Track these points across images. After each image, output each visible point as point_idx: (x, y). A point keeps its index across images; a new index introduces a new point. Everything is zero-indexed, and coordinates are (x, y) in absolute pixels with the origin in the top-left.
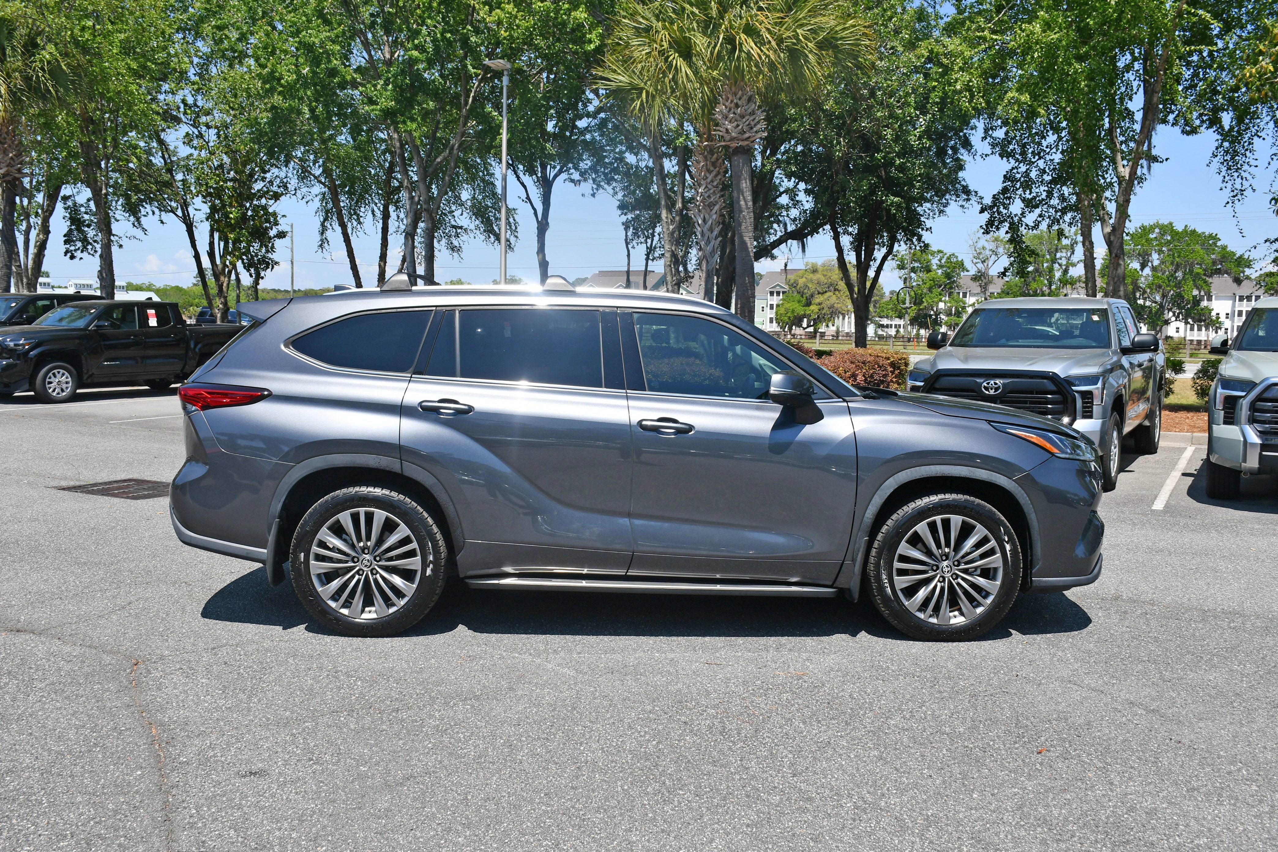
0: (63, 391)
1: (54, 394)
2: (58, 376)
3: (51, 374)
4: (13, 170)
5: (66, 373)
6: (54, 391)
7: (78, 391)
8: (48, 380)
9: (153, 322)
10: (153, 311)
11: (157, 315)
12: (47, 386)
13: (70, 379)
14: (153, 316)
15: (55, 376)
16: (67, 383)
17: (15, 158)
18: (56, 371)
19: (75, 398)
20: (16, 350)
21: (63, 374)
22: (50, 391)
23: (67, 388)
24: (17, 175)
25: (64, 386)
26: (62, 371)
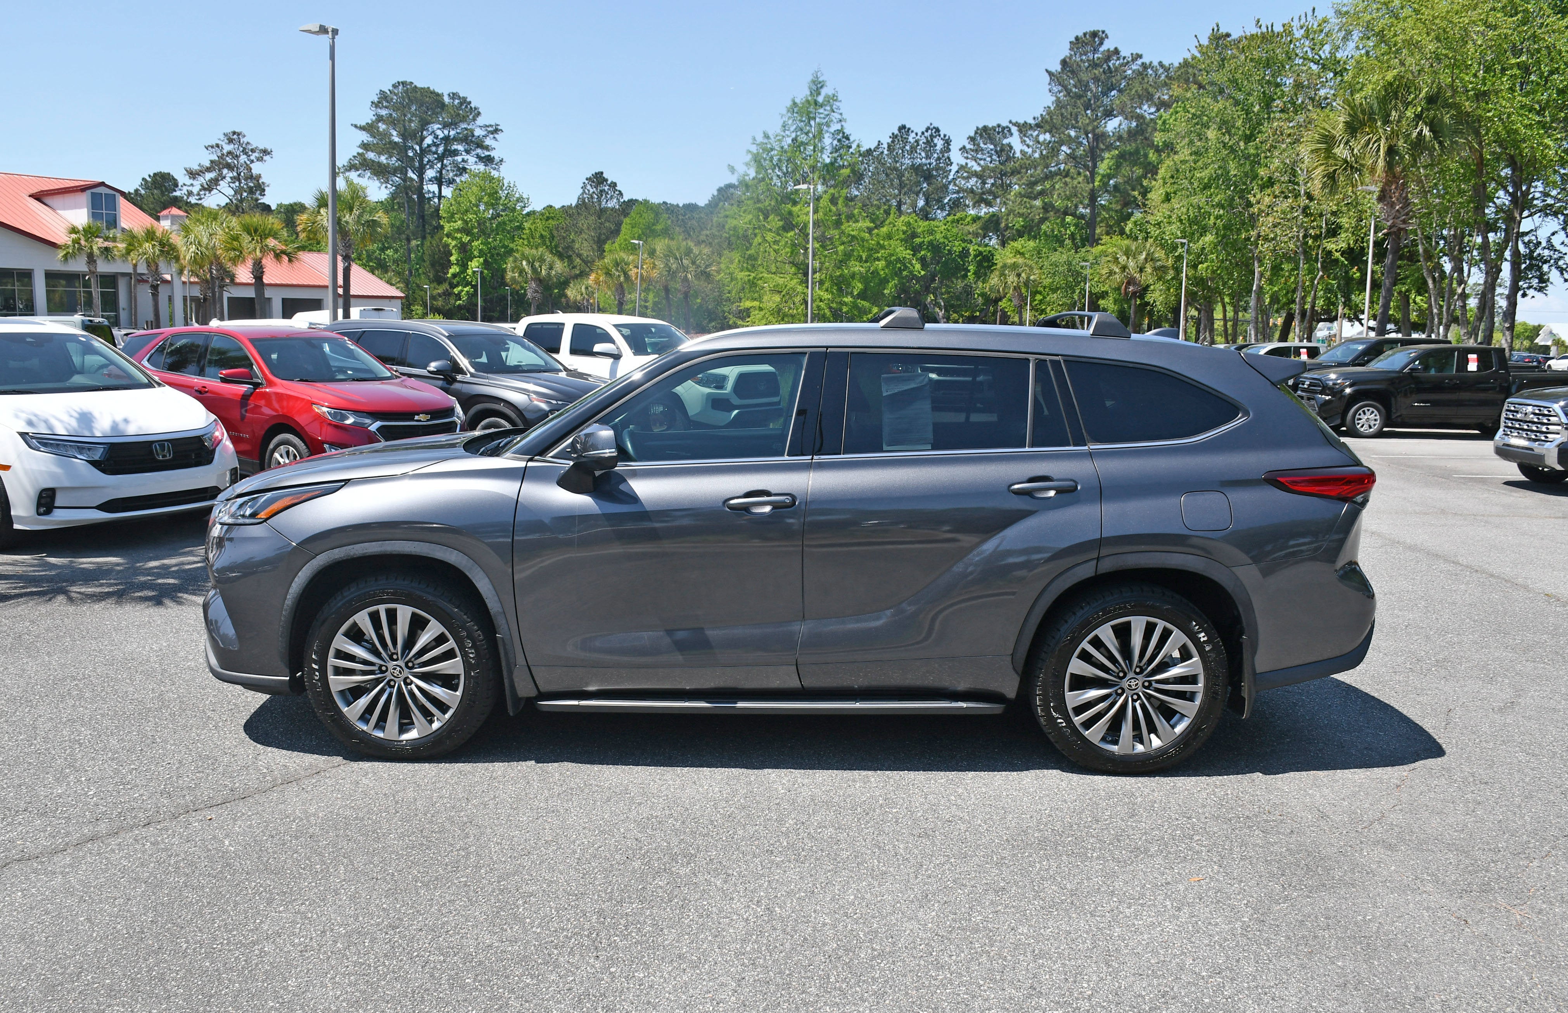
0: (1370, 427)
1: (1362, 430)
2: (1368, 413)
3: (1361, 411)
4: (1398, 221)
5: (1376, 412)
6: (1362, 426)
7: (1385, 429)
8: (1357, 416)
9: (1472, 367)
10: (1475, 356)
11: (1479, 360)
12: (1357, 422)
13: (1378, 417)
14: (1473, 360)
15: (1364, 413)
16: (1376, 420)
17: (1401, 210)
18: (1366, 409)
19: (1380, 435)
20: (1333, 388)
21: (1373, 412)
22: (1358, 427)
23: (1375, 425)
24: (1402, 226)
25: (1372, 423)
26: (1371, 409)
